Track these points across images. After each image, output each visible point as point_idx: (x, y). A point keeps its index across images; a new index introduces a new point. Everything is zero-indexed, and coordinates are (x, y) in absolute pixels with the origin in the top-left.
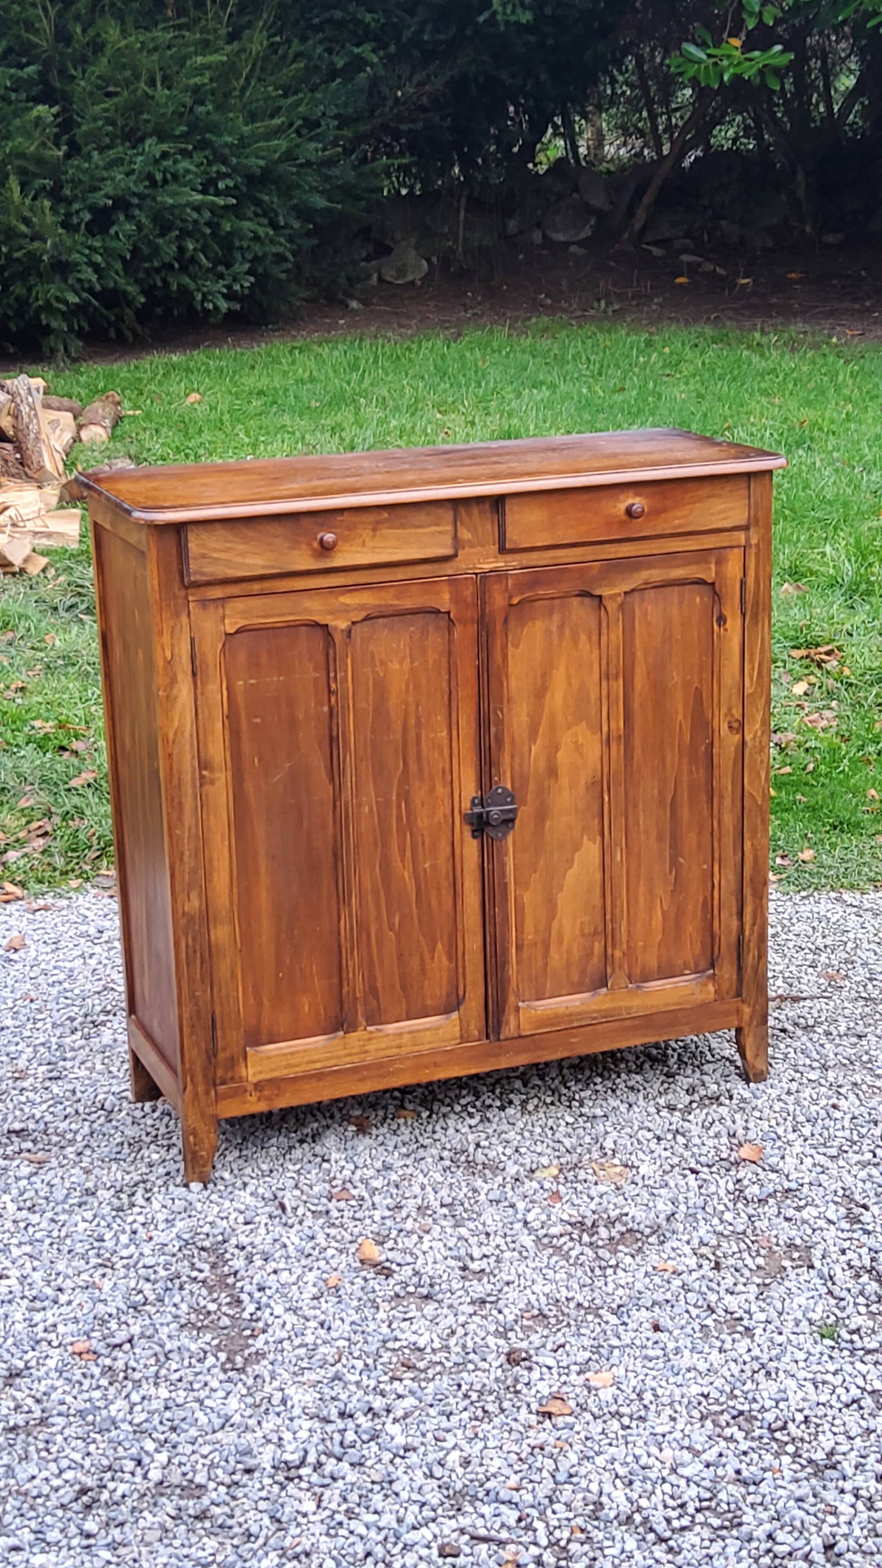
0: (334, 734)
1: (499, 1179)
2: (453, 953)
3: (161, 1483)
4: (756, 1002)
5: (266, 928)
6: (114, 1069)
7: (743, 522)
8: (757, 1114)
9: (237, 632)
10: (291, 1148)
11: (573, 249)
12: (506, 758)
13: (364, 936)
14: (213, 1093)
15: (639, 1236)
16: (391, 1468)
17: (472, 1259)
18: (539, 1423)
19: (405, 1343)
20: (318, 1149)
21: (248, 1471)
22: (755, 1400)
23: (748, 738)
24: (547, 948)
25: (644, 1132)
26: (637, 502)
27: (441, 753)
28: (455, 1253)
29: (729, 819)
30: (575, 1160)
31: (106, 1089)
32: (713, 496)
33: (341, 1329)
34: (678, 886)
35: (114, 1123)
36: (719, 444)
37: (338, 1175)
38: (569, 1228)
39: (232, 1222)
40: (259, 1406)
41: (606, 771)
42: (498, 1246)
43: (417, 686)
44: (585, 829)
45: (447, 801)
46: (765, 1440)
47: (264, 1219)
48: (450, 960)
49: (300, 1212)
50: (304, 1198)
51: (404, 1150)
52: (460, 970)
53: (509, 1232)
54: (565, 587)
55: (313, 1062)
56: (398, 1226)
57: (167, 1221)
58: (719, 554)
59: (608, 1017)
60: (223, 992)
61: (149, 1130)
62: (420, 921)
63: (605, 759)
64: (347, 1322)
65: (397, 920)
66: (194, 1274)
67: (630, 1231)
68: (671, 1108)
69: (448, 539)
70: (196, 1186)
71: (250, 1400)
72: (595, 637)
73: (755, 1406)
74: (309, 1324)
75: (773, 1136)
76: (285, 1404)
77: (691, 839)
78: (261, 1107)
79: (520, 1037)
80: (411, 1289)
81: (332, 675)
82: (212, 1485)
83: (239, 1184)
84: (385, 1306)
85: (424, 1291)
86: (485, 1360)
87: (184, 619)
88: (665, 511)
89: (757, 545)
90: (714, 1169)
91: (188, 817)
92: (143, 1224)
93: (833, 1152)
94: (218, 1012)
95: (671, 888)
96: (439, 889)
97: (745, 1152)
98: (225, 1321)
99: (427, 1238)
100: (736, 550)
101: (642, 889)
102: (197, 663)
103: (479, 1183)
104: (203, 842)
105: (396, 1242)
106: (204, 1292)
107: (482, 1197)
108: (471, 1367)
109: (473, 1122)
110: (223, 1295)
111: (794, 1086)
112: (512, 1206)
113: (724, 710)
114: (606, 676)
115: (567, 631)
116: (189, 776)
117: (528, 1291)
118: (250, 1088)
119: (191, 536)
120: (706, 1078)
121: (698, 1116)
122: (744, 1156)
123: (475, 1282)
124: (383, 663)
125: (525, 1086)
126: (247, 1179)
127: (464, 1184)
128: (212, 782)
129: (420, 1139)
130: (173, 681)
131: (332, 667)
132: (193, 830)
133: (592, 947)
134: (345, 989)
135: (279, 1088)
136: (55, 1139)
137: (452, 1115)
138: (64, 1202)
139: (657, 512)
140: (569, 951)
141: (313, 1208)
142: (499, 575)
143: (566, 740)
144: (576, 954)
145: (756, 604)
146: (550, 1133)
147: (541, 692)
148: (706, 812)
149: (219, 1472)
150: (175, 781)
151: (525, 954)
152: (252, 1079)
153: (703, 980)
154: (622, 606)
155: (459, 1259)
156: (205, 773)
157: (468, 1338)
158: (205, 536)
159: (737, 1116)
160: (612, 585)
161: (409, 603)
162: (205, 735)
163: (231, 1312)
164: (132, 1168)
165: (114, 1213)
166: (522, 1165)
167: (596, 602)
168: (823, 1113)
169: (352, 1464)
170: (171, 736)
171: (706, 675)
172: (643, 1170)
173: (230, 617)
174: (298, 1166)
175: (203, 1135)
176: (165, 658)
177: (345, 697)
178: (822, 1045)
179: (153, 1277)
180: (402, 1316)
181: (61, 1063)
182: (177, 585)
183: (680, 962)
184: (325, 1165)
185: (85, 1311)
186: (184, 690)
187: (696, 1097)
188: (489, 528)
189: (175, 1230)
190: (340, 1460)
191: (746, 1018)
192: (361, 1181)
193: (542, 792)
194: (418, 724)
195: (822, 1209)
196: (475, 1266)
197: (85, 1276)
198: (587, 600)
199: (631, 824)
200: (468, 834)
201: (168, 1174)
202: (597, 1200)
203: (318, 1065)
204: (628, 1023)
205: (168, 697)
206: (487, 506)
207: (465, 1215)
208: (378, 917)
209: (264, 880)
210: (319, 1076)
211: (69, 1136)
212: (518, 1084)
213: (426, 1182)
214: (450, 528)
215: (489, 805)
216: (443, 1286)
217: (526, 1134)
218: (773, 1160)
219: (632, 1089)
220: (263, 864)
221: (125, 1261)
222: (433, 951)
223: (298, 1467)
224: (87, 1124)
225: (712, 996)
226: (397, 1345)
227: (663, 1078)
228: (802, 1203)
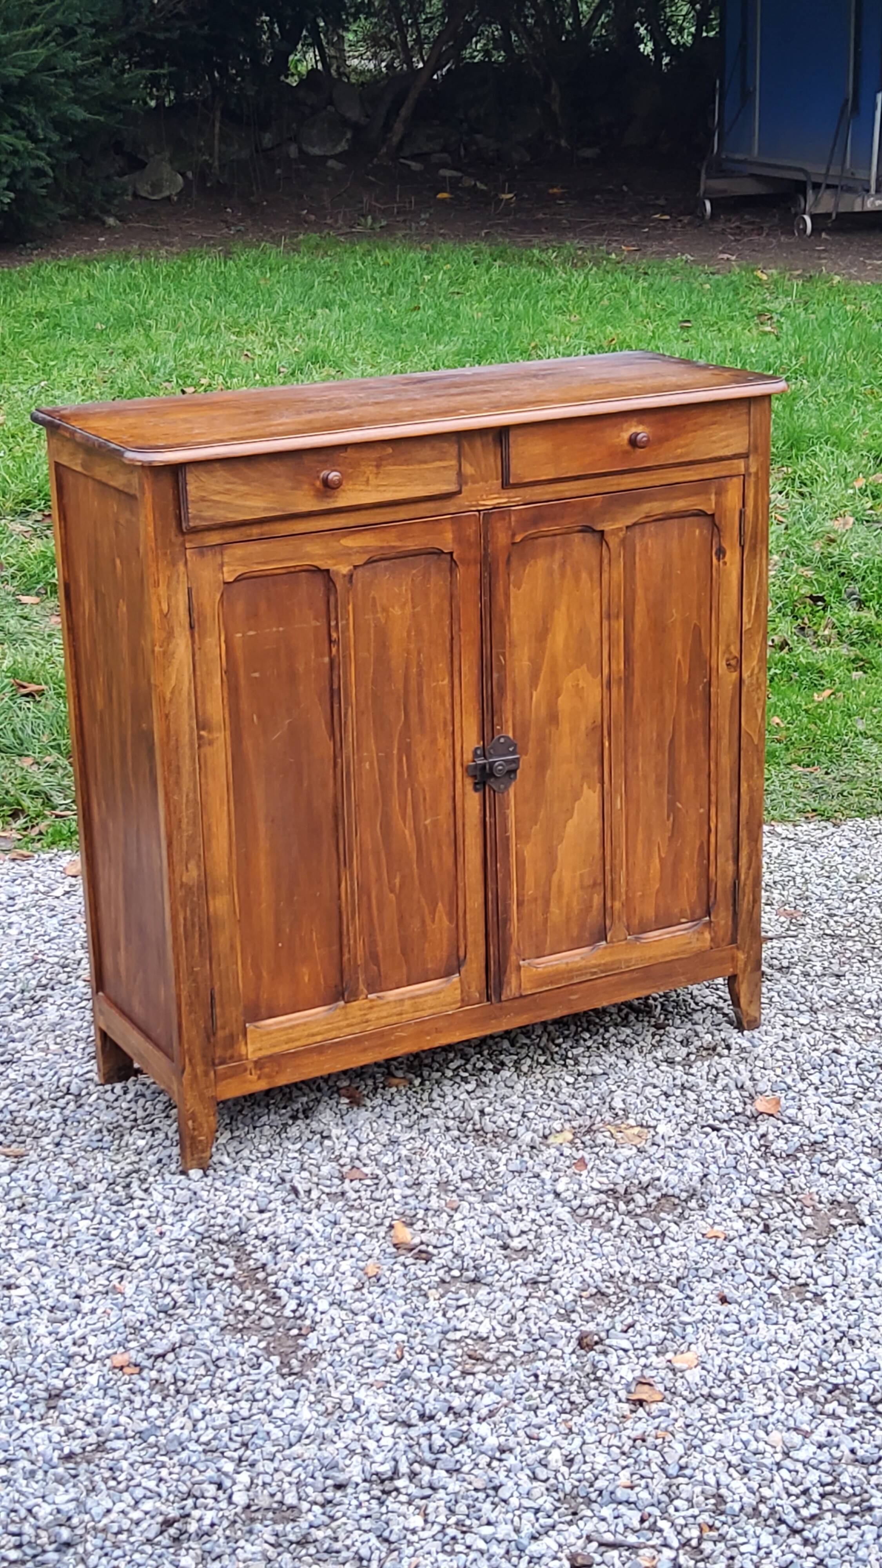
0: (335, 687)
1: (514, 1147)
2: (455, 912)
3: (248, 1507)
4: (751, 948)
5: (265, 894)
6: (70, 1049)
7: (743, 450)
8: (761, 1064)
9: (236, 580)
10: (285, 1125)
11: (331, 163)
12: (509, 704)
13: (365, 898)
14: (212, 1074)
15: (677, 1201)
16: (492, 1474)
17: (510, 1236)
18: (632, 1412)
19: (466, 1333)
20: (314, 1125)
21: (339, 1487)
22: (846, 1372)
23: (745, 675)
24: (547, 902)
25: (649, 1089)
26: (641, 431)
27: (443, 703)
28: (491, 1231)
29: (726, 761)
30: (588, 1123)
31: (67, 1071)
32: (714, 423)
33: (394, 1322)
34: (676, 832)
35: (87, 1108)
36: (705, 367)
37: (344, 1153)
38: (603, 1197)
39: (245, 1211)
40: (332, 1414)
41: (606, 715)
42: (533, 1221)
43: (419, 632)
44: (585, 777)
45: (449, 753)
46: (869, 1415)
47: (277, 1205)
48: (450, 921)
49: (315, 1194)
50: (315, 1179)
51: (406, 1122)
52: (461, 930)
53: (542, 1205)
54: (567, 523)
55: (313, 1035)
56: (424, 1205)
57: (174, 1214)
58: (717, 484)
59: (608, 971)
60: (222, 967)
61: (126, 1113)
62: (421, 883)
63: (606, 702)
64: (398, 1314)
65: (397, 881)
66: (220, 1270)
67: (664, 1196)
68: (670, 1062)
69: (452, 475)
70: (195, 1173)
71: (320, 1408)
72: (596, 575)
73: (848, 1378)
74: (359, 1318)
75: (784, 1086)
76: (358, 1408)
77: (688, 782)
78: (262, 1085)
79: (521, 996)
80: (456, 1273)
81: (333, 623)
82: (305, 1506)
83: (240, 1168)
84: (433, 1294)
85: (471, 1274)
86: (554, 1346)
87: (181, 568)
88: (668, 440)
89: (756, 474)
90: (733, 1125)
91: (186, 782)
92: (149, 1218)
93: (849, 1099)
94: (217, 988)
95: (668, 834)
96: (440, 846)
97: (761, 1105)
98: (268, 1321)
99: (457, 1216)
100: (735, 480)
101: (640, 837)
102: (195, 616)
103: (495, 1153)
104: (201, 808)
105: (425, 1222)
106: (236, 1289)
107: (502, 1168)
108: (542, 1354)
109: (470, 1087)
110: (258, 1292)
111: (789, 1032)
112: (537, 1176)
113: (722, 648)
114: (608, 615)
115: (568, 568)
116: (187, 737)
117: (579, 1268)
118: (250, 1066)
119: (190, 478)
120: (698, 1028)
121: (700, 1068)
122: (761, 1110)
123: (520, 1261)
124: (385, 610)
125: (513, 1045)
126: (247, 1163)
127: (479, 1155)
128: (211, 743)
129: (419, 1108)
130: (170, 635)
131: (333, 616)
132: (191, 795)
133: (591, 900)
134: (346, 957)
135: (279, 1065)
136: (27, 1129)
137: (446, 1082)
138: (56, 1199)
139: (660, 440)
140: (568, 905)
141: (327, 1190)
142: (501, 511)
143: (567, 683)
144: (576, 906)
145: (754, 536)
146: (552, 1094)
147: (542, 634)
148: (703, 755)
149: (309, 1490)
150: (173, 743)
151: (526, 910)
152: (252, 1057)
153: (699, 928)
154: (623, 541)
155: (497, 1237)
156: (202, 733)
157: (531, 1323)
158: (204, 477)
159: (741, 1067)
160: (614, 520)
161: (411, 545)
162: (203, 692)
163: (272, 1311)
164: (119, 1157)
165: (114, 1208)
166: (534, 1131)
167: (597, 537)
168: (827, 1060)
169: (447, 1471)
170: (168, 696)
171: (705, 611)
172: (662, 1129)
173: (229, 564)
174: (298, 1146)
175: (201, 1119)
176: (161, 611)
177: (346, 647)
178: (804, 987)
179: (176, 1277)
180: (454, 1303)
181: (11, 1045)
182: (173, 531)
183: (676, 910)
184: (327, 1143)
185: (113, 1320)
186: (181, 645)
187: (693, 1049)
188: (491, 461)
189: (187, 1223)
190: (433, 1467)
191: (741, 964)
192: (369, 1157)
193: (542, 740)
194: (420, 674)
195: (856, 1162)
196: (516, 1243)
197: (101, 1280)
198: (589, 536)
199: (630, 770)
200: (469, 787)
201: (160, 1161)
202: (624, 1165)
203: (319, 1038)
204: (627, 976)
205: (165, 653)
206: (490, 438)
207: (489, 1188)
208: (379, 878)
209: (264, 844)
210: (320, 1049)
211: (42, 1125)
212: (506, 1044)
213: (439, 1155)
214: (454, 462)
215: (491, 756)
216: (489, 1268)
217: (528, 1097)
218: (792, 1112)
219: (624, 1042)
220: (262, 827)
221: (142, 1261)
222: (433, 912)
223: (391, 1479)
224: (57, 1110)
225: (708, 944)
226: (458, 1335)
227: (653, 1030)
228: (833, 1156)
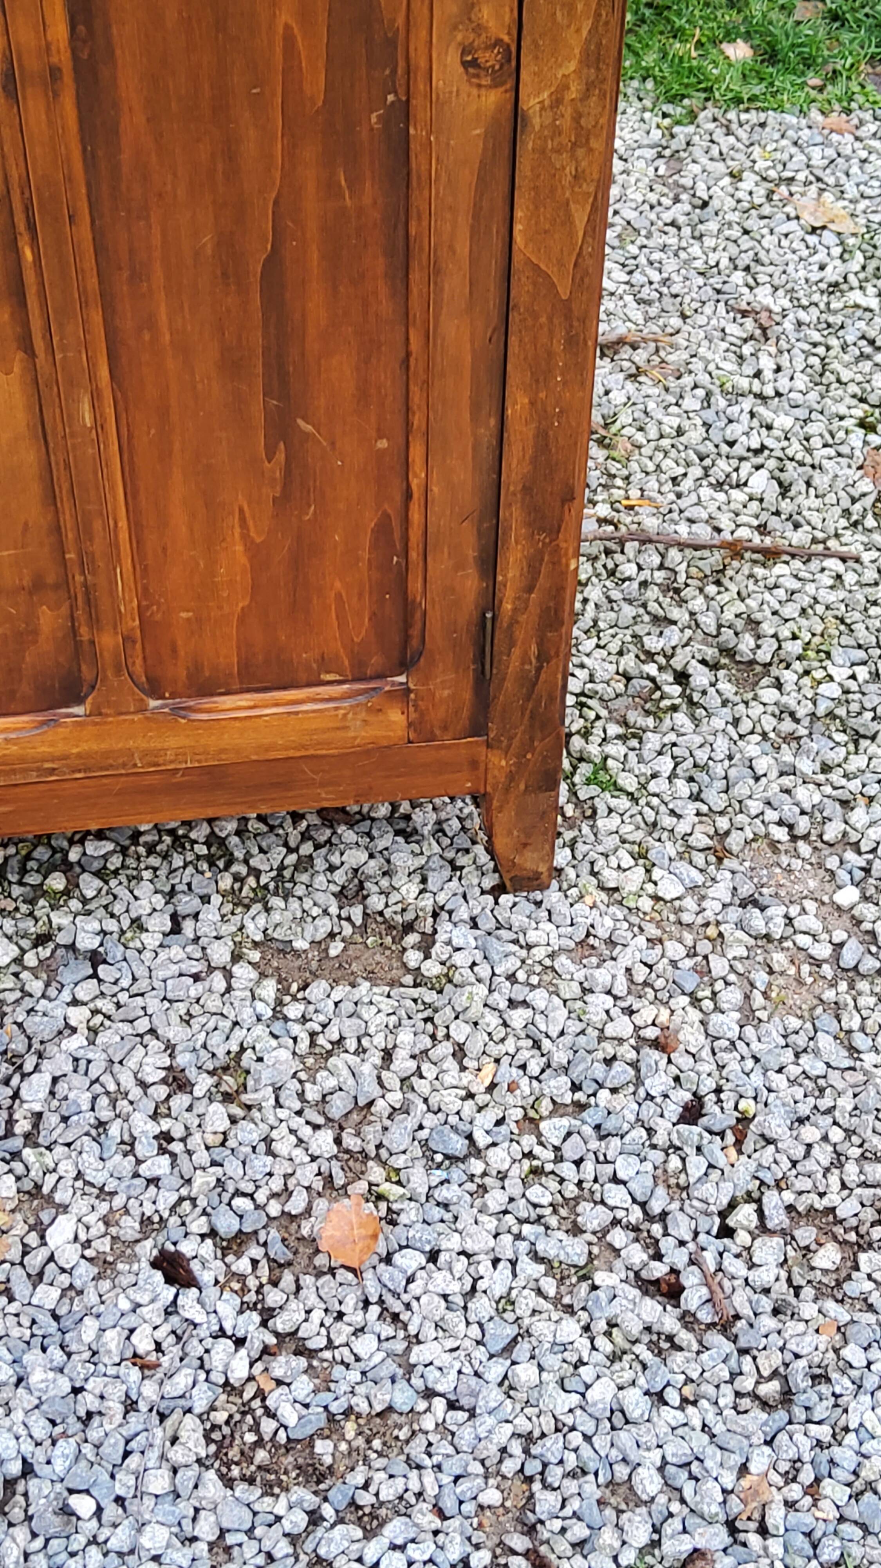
4: (527, 747)
23: (532, 102)
34: (296, 489)
77: (335, 373)
95: (271, 492)
113: (447, 8)
133: (30, 619)
148: (385, 306)
153: (375, 700)
183: (308, 657)
191: (498, 776)
199: (125, 325)
225: (399, 733)
